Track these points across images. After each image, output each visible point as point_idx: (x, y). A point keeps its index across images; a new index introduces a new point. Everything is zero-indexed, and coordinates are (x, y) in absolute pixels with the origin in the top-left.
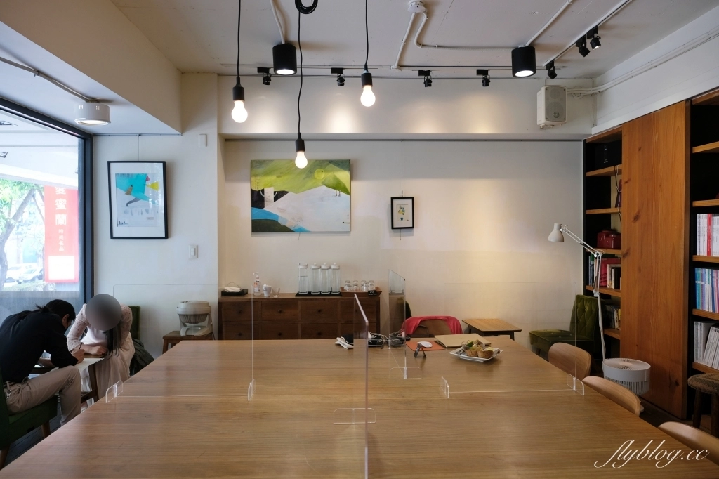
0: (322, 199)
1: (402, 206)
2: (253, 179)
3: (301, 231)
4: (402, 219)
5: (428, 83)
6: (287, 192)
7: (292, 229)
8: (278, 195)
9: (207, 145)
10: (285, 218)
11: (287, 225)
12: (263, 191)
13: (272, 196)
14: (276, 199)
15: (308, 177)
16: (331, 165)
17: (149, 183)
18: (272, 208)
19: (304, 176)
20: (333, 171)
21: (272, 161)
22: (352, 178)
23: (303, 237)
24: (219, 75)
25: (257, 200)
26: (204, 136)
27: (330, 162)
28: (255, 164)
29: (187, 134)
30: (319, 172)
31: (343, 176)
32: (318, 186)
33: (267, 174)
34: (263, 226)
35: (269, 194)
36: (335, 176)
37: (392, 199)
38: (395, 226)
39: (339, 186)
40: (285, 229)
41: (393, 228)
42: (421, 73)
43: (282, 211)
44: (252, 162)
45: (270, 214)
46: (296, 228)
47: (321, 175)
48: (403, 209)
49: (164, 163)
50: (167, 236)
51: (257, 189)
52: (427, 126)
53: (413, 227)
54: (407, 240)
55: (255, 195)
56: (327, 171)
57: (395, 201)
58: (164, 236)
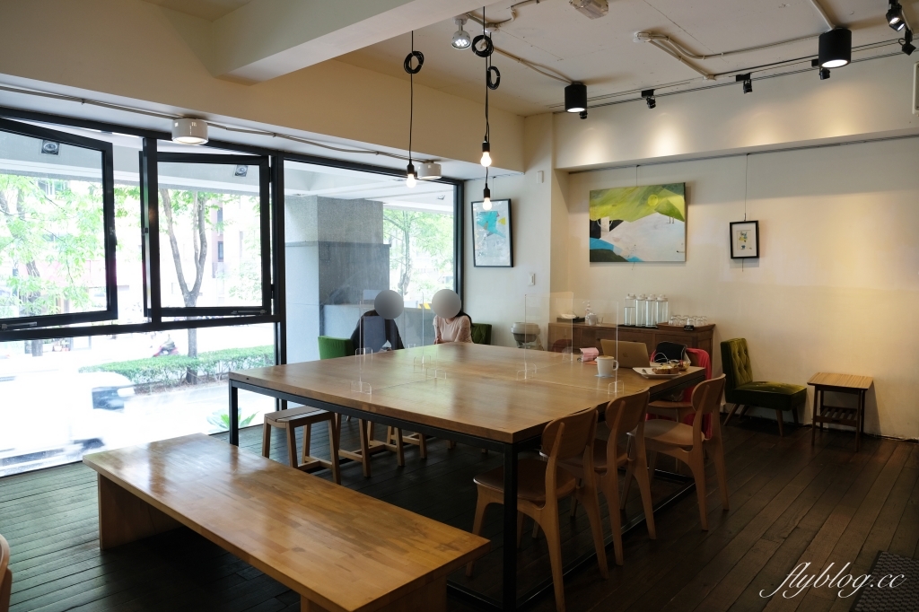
0: (655, 227)
1: (744, 233)
2: (591, 209)
3: (635, 261)
4: (743, 247)
5: (748, 88)
6: (621, 221)
7: (626, 259)
8: (614, 224)
9: (543, 181)
10: (619, 248)
11: (621, 255)
12: (599, 220)
13: (608, 226)
14: (611, 228)
15: (641, 204)
16: (665, 190)
17: (499, 219)
18: (607, 237)
19: (638, 203)
20: (666, 196)
21: (608, 190)
22: (687, 202)
23: (638, 267)
24: (554, 113)
25: (595, 230)
26: (541, 173)
27: (664, 186)
28: (594, 194)
29: (528, 173)
30: (652, 199)
31: (677, 201)
32: (652, 213)
33: (603, 203)
34: (601, 255)
35: (605, 225)
36: (668, 202)
37: (731, 224)
38: (735, 256)
39: (671, 212)
40: (620, 259)
41: (732, 257)
42: (739, 78)
43: (617, 240)
44: (591, 192)
45: (605, 244)
46: (631, 257)
47: (655, 202)
48: (744, 236)
49: (510, 201)
50: (512, 265)
51: (594, 219)
52: (763, 136)
53: (758, 256)
54: (751, 272)
55: (593, 225)
56: (660, 197)
57: (734, 227)
58: (509, 264)
